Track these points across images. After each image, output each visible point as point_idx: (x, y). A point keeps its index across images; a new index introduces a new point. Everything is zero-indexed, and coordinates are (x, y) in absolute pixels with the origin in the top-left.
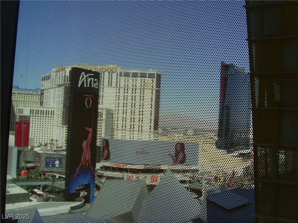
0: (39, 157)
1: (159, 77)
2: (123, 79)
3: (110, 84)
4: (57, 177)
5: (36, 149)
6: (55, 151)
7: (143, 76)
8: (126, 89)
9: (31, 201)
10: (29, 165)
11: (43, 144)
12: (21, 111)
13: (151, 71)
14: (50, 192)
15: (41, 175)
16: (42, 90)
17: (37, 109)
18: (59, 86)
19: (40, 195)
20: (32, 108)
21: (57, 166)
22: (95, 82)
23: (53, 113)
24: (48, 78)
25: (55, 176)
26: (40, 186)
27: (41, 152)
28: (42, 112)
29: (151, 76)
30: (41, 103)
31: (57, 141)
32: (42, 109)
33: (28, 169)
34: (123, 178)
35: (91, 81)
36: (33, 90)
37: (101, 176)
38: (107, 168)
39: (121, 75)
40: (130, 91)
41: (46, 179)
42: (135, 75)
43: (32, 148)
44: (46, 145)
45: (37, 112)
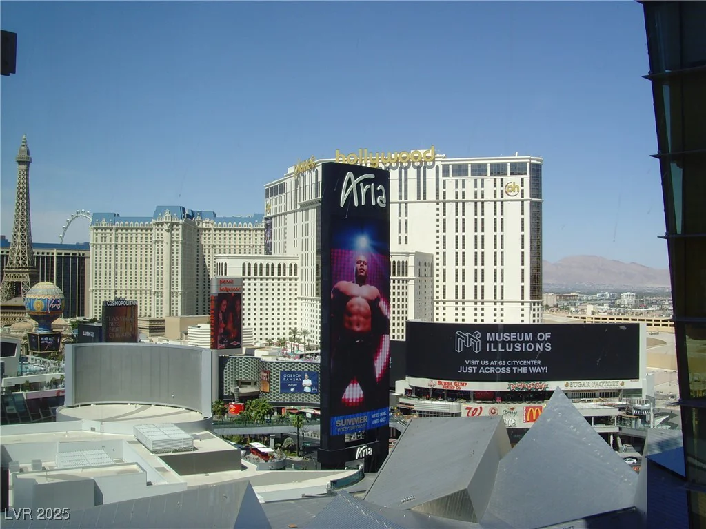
0: (265, 372)
1: (536, 170)
2: (451, 181)
3: (422, 195)
4: (309, 416)
5: (258, 354)
6: (301, 356)
7: (498, 170)
8: (460, 204)
9: (244, 468)
10: (245, 390)
11: (275, 341)
12: (223, 268)
13: (517, 158)
14: (291, 450)
15: (270, 413)
16: (267, 219)
17: (259, 261)
18: (304, 207)
19: (265, 456)
20: (247, 261)
21: (307, 390)
22: (378, 193)
23: (294, 269)
24: (278, 189)
25: (304, 414)
26: (268, 436)
27: (269, 359)
28: (270, 269)
29: (517, 169)
30: (268, 249)
31: (305, 333)
32: (270, 262)
33: (243, 398)
34: (458, 414)
35: (369, 191)
36: (248, 220)
37: (407, 412)
38: (420, 393)
39: (446, 173)
40: (470, 207)
41: (283, 420)
42: (479, 170)
43: (250, 353)
44: (282, 343)
45: (258, 269)
